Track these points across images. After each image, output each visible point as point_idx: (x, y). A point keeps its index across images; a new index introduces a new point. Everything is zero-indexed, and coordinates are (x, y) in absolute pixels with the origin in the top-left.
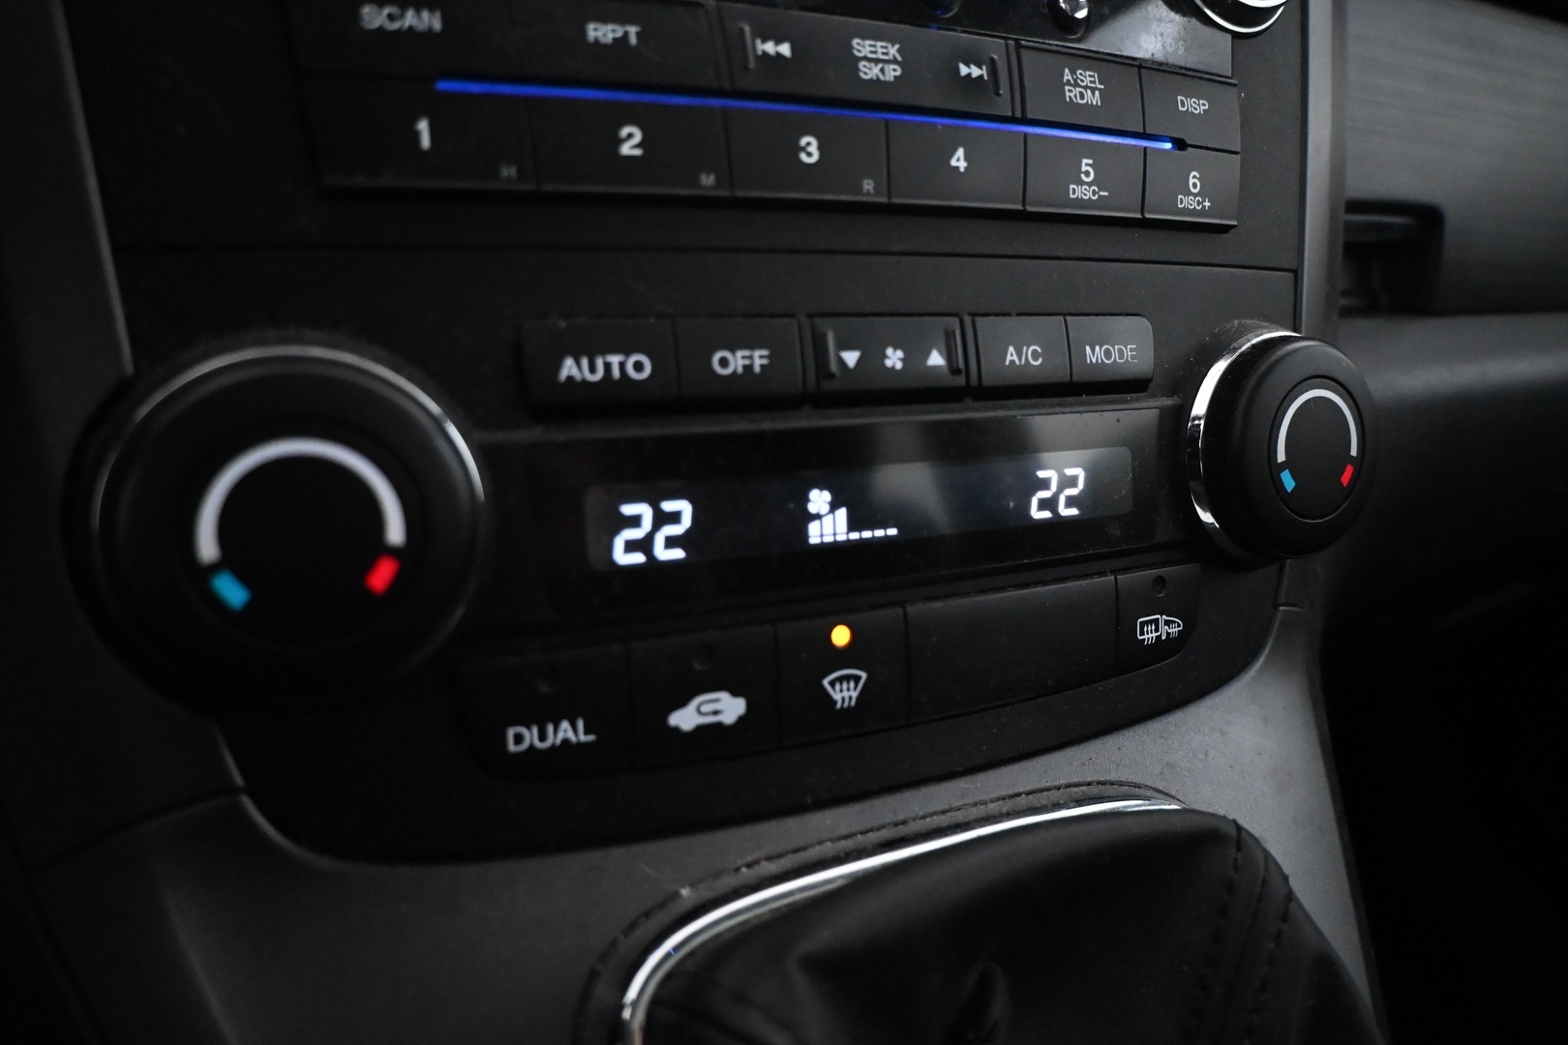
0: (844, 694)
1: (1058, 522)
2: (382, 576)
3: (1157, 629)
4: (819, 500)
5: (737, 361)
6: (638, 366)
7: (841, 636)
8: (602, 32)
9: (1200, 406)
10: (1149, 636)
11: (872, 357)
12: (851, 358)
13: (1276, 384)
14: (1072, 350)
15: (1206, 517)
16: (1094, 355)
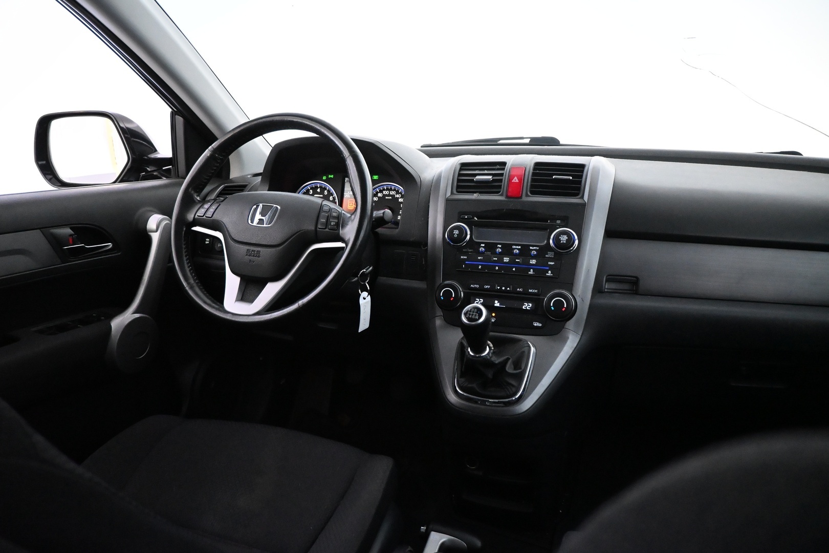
2: (452, 299)
3: (537, 324)
4: (496, 302)
5: (487, 287)
6: (477, 286)
8: (479, 258)
10: (535, 325)
11: (501, 288)
12: (499, 288)
14: (527, 289)
16: (530, 291)
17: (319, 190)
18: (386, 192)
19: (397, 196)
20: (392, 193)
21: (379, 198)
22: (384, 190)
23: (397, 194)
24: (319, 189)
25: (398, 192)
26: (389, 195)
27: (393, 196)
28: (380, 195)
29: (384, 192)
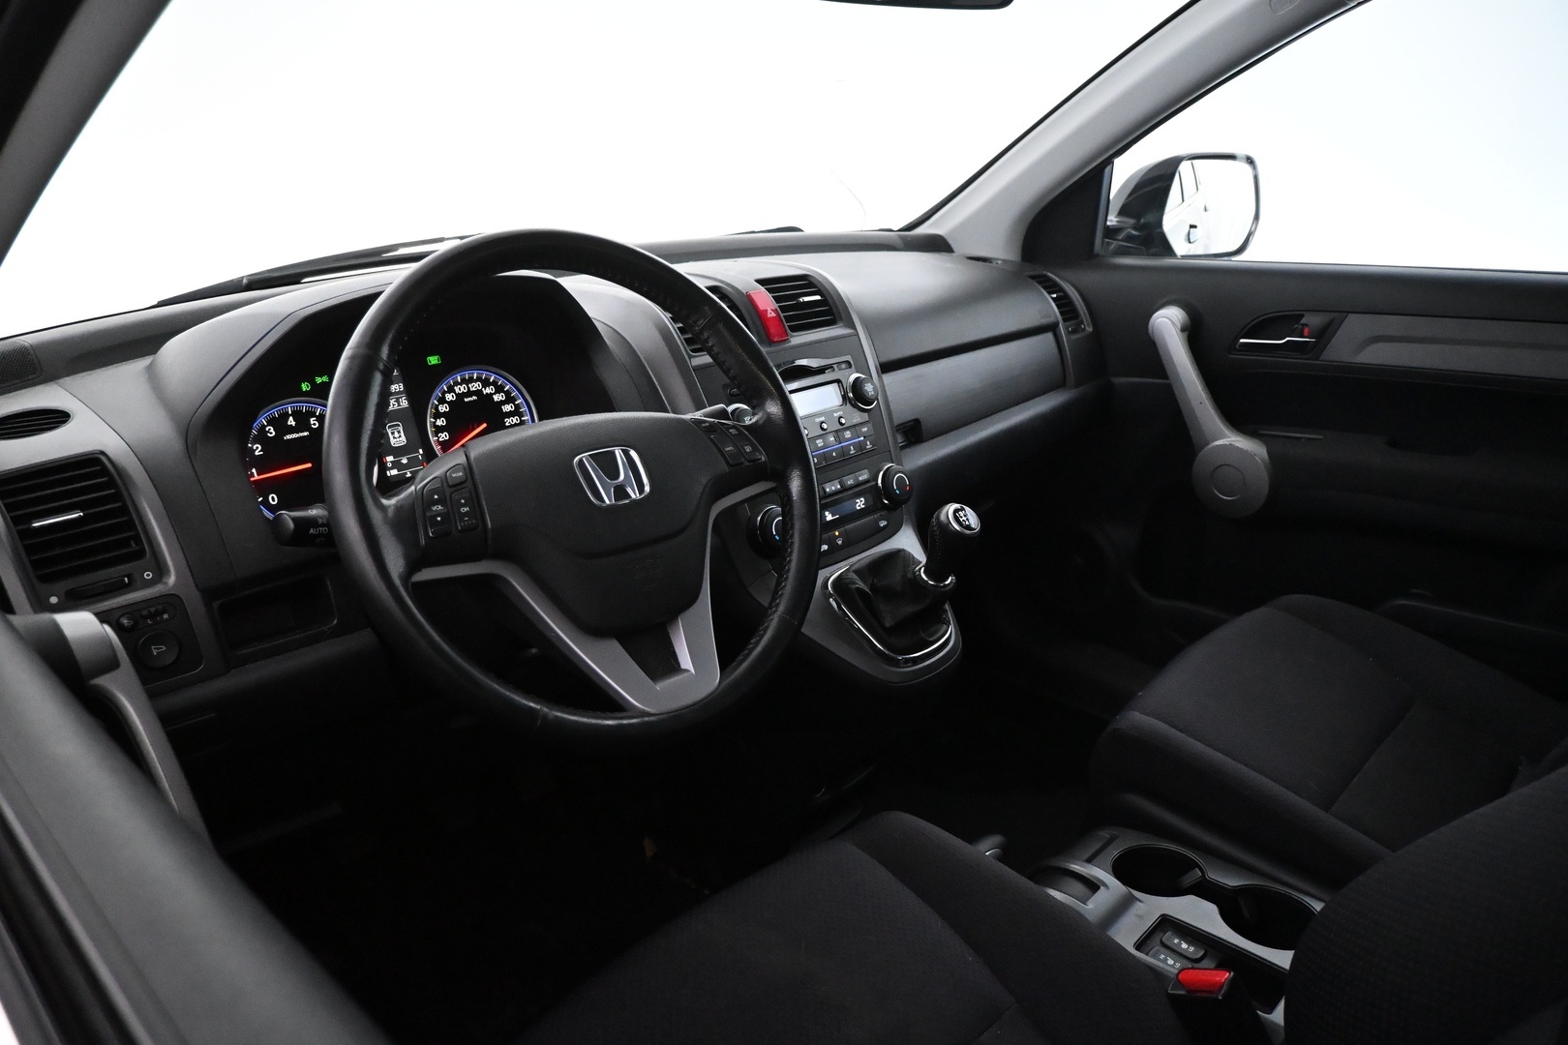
0: (840, 542)
1: (862, 509)
3: (883, 524)
4: (827, 513)
7: (837, 533)
9: (880, 481)
10: (882, 525)
13: (891, 476)
14: (857, 478)
15: (886, 502)
16: (861, 479)
17: (291, 422)
18: (461, 389)
19: (488, 390)
20: (475, 386)
21: (450, 403)
22: (456, 383)
23: (484, 386)
24: (291, 418)
25: (486, 383)
26: (470, 393)
27: (478, 393)
28: (449, 397)
29: (456, 389)
